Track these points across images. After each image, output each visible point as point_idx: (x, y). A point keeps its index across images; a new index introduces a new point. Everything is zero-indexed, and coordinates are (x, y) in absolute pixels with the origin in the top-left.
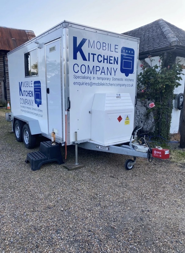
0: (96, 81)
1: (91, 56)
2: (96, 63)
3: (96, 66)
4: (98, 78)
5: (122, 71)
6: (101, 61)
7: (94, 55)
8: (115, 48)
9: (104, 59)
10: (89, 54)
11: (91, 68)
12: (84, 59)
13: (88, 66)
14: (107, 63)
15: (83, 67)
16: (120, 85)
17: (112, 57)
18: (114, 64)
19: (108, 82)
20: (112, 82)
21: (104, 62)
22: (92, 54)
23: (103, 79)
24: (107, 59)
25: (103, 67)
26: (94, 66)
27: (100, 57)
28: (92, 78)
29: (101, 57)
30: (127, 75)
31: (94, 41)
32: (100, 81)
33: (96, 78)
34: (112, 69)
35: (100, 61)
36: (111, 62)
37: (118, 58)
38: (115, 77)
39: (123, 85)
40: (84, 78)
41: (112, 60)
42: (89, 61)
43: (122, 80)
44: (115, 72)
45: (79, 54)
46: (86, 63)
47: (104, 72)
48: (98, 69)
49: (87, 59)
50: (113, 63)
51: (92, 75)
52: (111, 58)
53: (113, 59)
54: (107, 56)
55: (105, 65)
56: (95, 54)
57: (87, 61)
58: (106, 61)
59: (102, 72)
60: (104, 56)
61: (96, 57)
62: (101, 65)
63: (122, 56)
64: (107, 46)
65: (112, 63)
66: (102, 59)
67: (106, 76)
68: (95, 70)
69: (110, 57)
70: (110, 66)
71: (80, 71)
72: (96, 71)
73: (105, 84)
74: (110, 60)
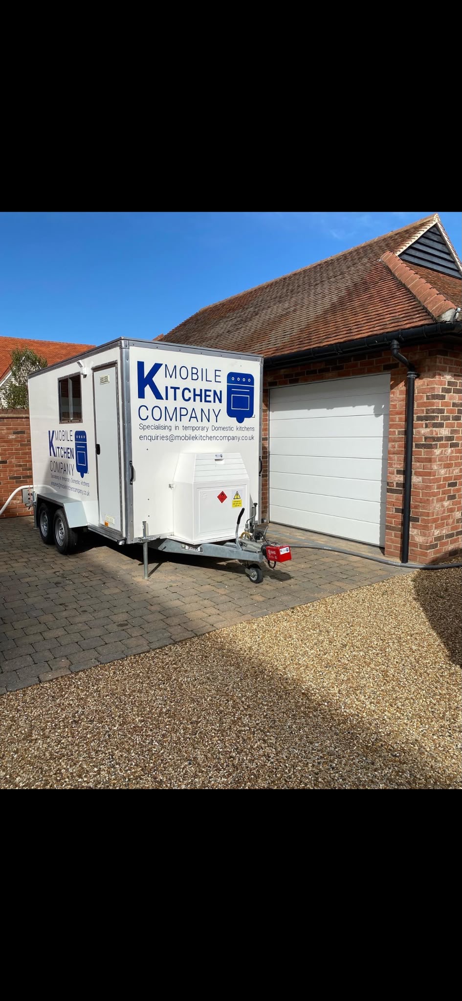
0: (181, 433)
1: (171, 392)
2: (180, 402)
3: (181, 408)
4: (185, 428)
5: (230, 413)
6: (190, 398)
7: (175, 389)
8: (216, 376)
9: (195, 395)
10: (167, 388)
11: (171, 411)
12: (158, 396)
13: (166, 408)
14: (201, 401)
15: (156, 410)
16: (229, 438)
17: (210, 391)
18: (214, 402)
19: (203, 433)
20: (211, 433)
21: (194, 401)
22: (171, 388)
23: (194, 429)
24: (201, 395)
25: (193, 409)
26: (176, 408)
27: (186, 391)
28: (173, 428)
29: (190, 391)
30: (240, 420)
31: (175, 367)
32: (189, 433)
33: (181, 428)
34: (211, 411)
35: (187, 398)
36: (208, 399)
37: (221, 392)
38: (217, 425)
39: (233, 438)
40: (157, 428)
41: (209, 396)
42: (167, 399)
43: (231, 429)
44: (217, 417)
45: (148, 389)
46: (162, 403)
47: (196, 417)
48: (184, 412)
49: (164, 396)
50: (212, 401)
51: (173, 423)
52: (208, 393)
53: (212, 394)
54: (201, 390)
55: (198, 405)
56: (179, 388)
57: (162, 399)
58: (198, 398)
59: (191, 417)
60: (194, 390)
61: (179, 393)
62: (190, 405)
63: (229, 389)
64: (200, 374)
65: (210, 402)
66: (191, 395)
67: (200, 424)
68: (178, 414)
69: (206, 391)
70: (206, 406)
71: (150, 416)
72: (181, 415)
73: (198, 438)
74: (206, 396)
